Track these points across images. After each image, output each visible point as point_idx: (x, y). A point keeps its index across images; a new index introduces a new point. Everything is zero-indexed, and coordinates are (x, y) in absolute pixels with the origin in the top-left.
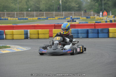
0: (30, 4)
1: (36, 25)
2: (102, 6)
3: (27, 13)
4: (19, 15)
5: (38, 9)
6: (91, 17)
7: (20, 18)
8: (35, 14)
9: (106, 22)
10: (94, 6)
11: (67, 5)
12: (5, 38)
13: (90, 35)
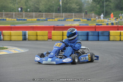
0: (29, 4)
1: (34, 27)
2: (103, 8)
3: (26, 14)
4: (18, 15)
5: (37, 10)
6: (92, 19)
7: (19, 19)
8: (34, 15)
9: (107, 24)
10: (95, 8)
11: (67, 6)
12: (2, 39)
13: (90, 37)
